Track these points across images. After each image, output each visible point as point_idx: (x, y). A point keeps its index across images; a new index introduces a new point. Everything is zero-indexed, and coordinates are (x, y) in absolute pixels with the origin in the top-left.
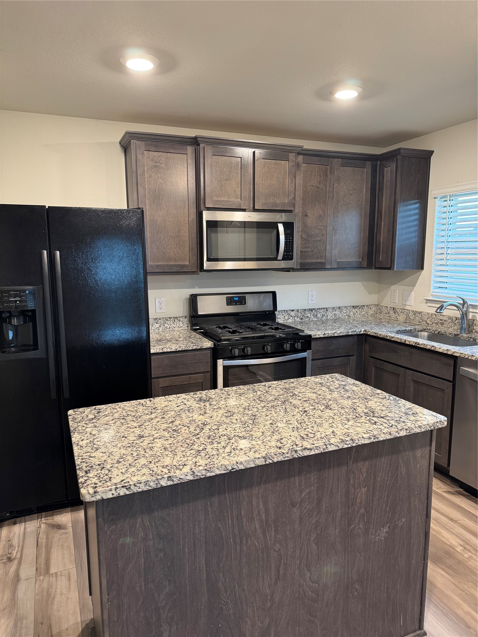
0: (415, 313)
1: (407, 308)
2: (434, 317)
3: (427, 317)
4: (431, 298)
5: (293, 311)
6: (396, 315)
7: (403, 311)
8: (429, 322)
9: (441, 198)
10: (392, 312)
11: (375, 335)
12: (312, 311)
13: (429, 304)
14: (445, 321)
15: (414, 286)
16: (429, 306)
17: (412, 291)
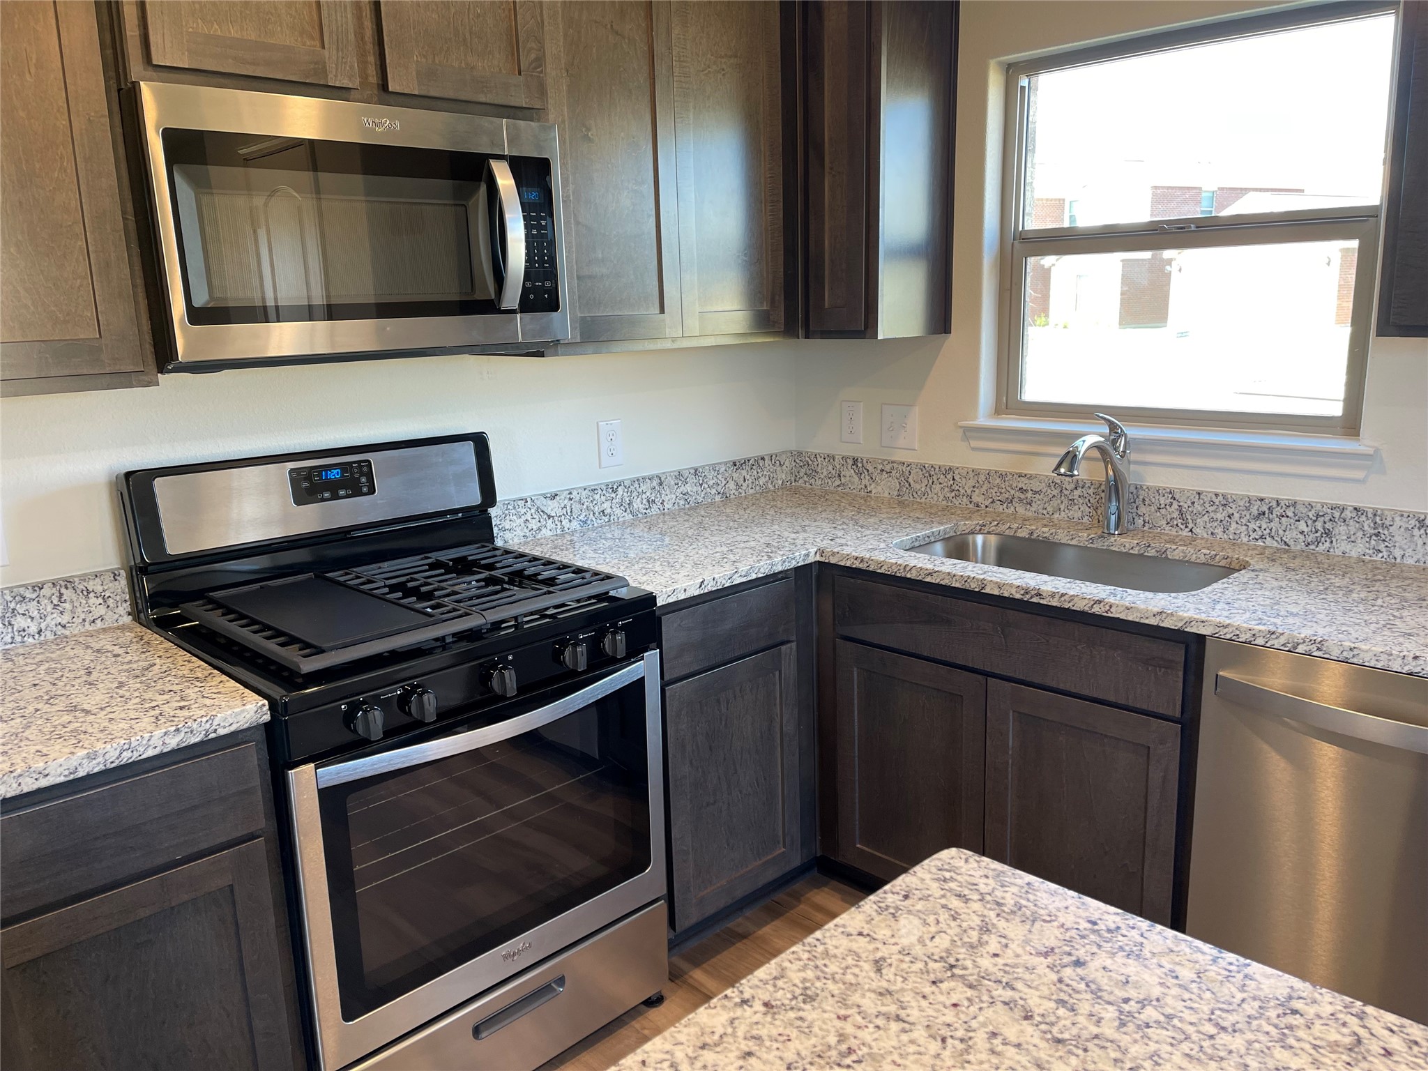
0: (928, 472)
5: (554, 497)
11: (857, 565)
12: (615, 491)
13: (974, 443)
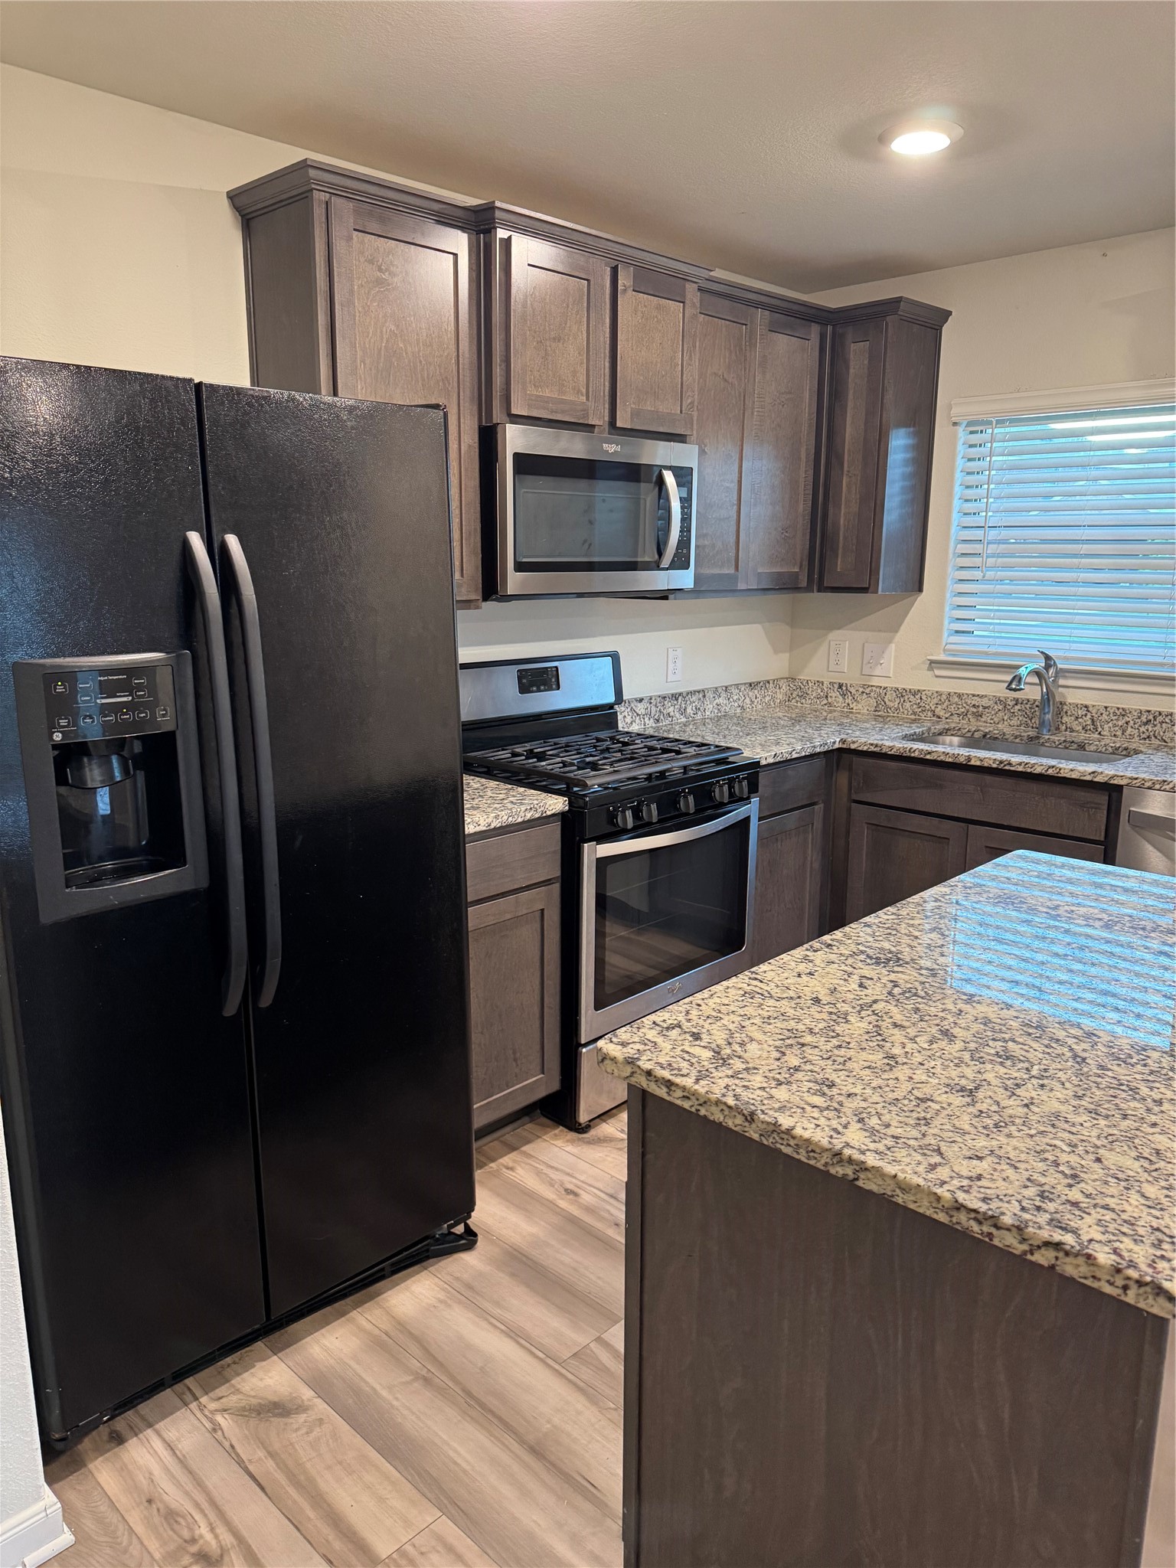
1: (875, 682)
2: (957, 699)
3: (935, 701)
4: (942, 657)
6: (849, 700)
7: (868, 691)
8: (942, 713)
9: (969, 424)
10: (835, 694)
14: (985, 708)
15: (897, 632)
16: (937, 676)
17: (890, 642)
